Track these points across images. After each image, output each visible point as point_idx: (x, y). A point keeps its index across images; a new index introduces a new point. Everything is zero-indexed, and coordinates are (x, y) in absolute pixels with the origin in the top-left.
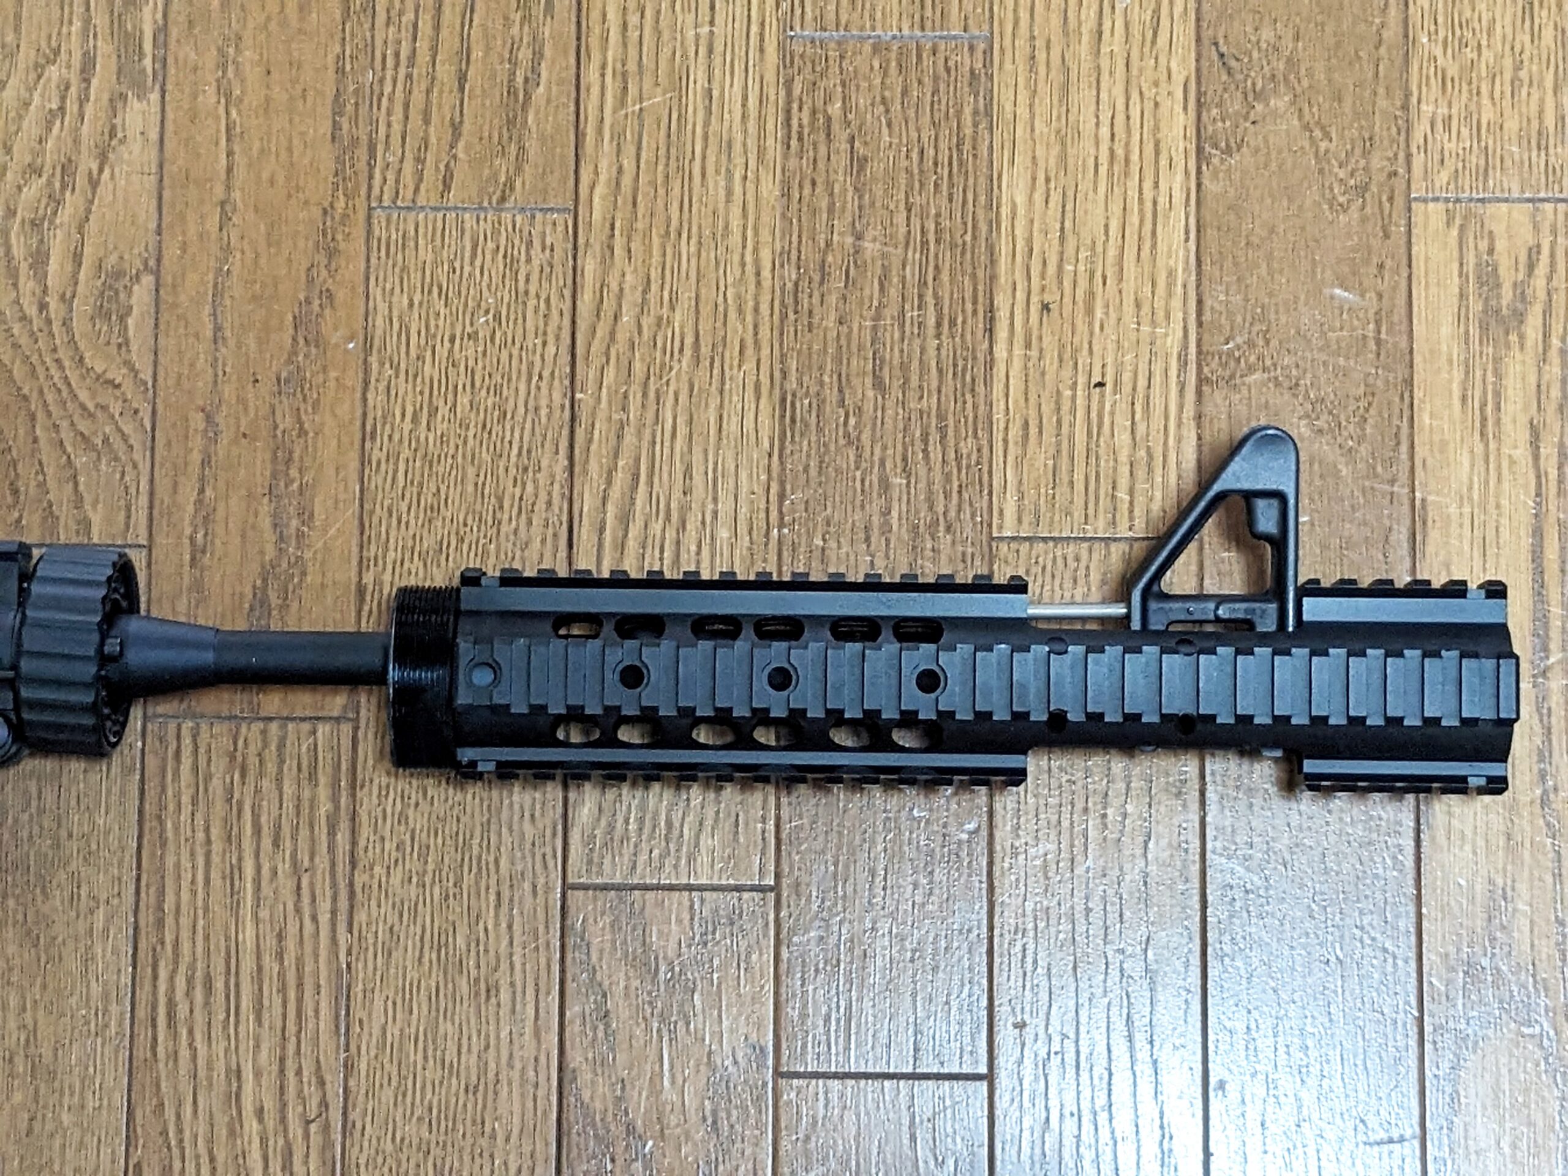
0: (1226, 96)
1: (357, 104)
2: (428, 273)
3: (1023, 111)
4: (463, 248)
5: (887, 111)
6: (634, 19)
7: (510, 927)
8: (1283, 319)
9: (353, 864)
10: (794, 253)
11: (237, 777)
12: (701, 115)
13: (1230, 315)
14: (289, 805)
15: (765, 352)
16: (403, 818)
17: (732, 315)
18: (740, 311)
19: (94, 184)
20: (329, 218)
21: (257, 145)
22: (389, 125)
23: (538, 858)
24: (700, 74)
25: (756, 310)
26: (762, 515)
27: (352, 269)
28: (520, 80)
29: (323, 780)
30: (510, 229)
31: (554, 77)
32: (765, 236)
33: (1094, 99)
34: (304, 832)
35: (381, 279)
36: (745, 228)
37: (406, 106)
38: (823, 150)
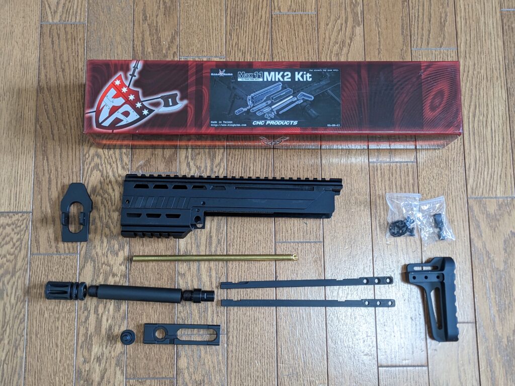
6: (467, 7)
7: (456, 207)
10: (507, 57)
11: (391, 175)
14: (403, 181)
15: (502, 78)
16: (429, 183)
17: (494, 71)
18: (496, 70)
19: (349, 45)
21: (385, 36)
22: (414, 31)
23: (461, 192)
25: (500, 69)
26: (505, 115)
28: (443, 21)
29: (411, 175)
31: (450, 20)
32: (500, 53)
34: (407, 187)
36: (495, 51)
37: (418, 27)
38: (511, 35)
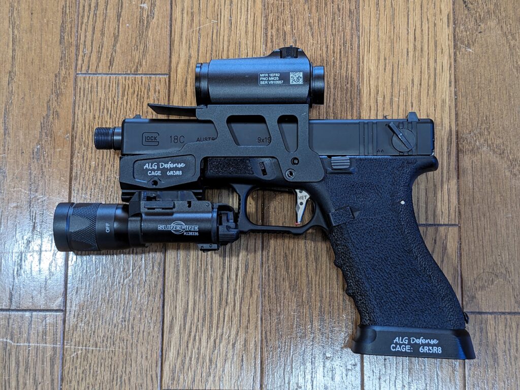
0: (467, 20)
1: (71, 27)
2: (102, 102)
3: (373, 29)
4: (118, 93)
5: (311, 29)
8: (496, 123)
9: (62, 380)
12: (226, 32)
13: (471, 120)
20: (58, 79)
24: (226, 13)
27: (67, 101)
30: (140, 84)
33: (406, 23)
35: (81, 106)
